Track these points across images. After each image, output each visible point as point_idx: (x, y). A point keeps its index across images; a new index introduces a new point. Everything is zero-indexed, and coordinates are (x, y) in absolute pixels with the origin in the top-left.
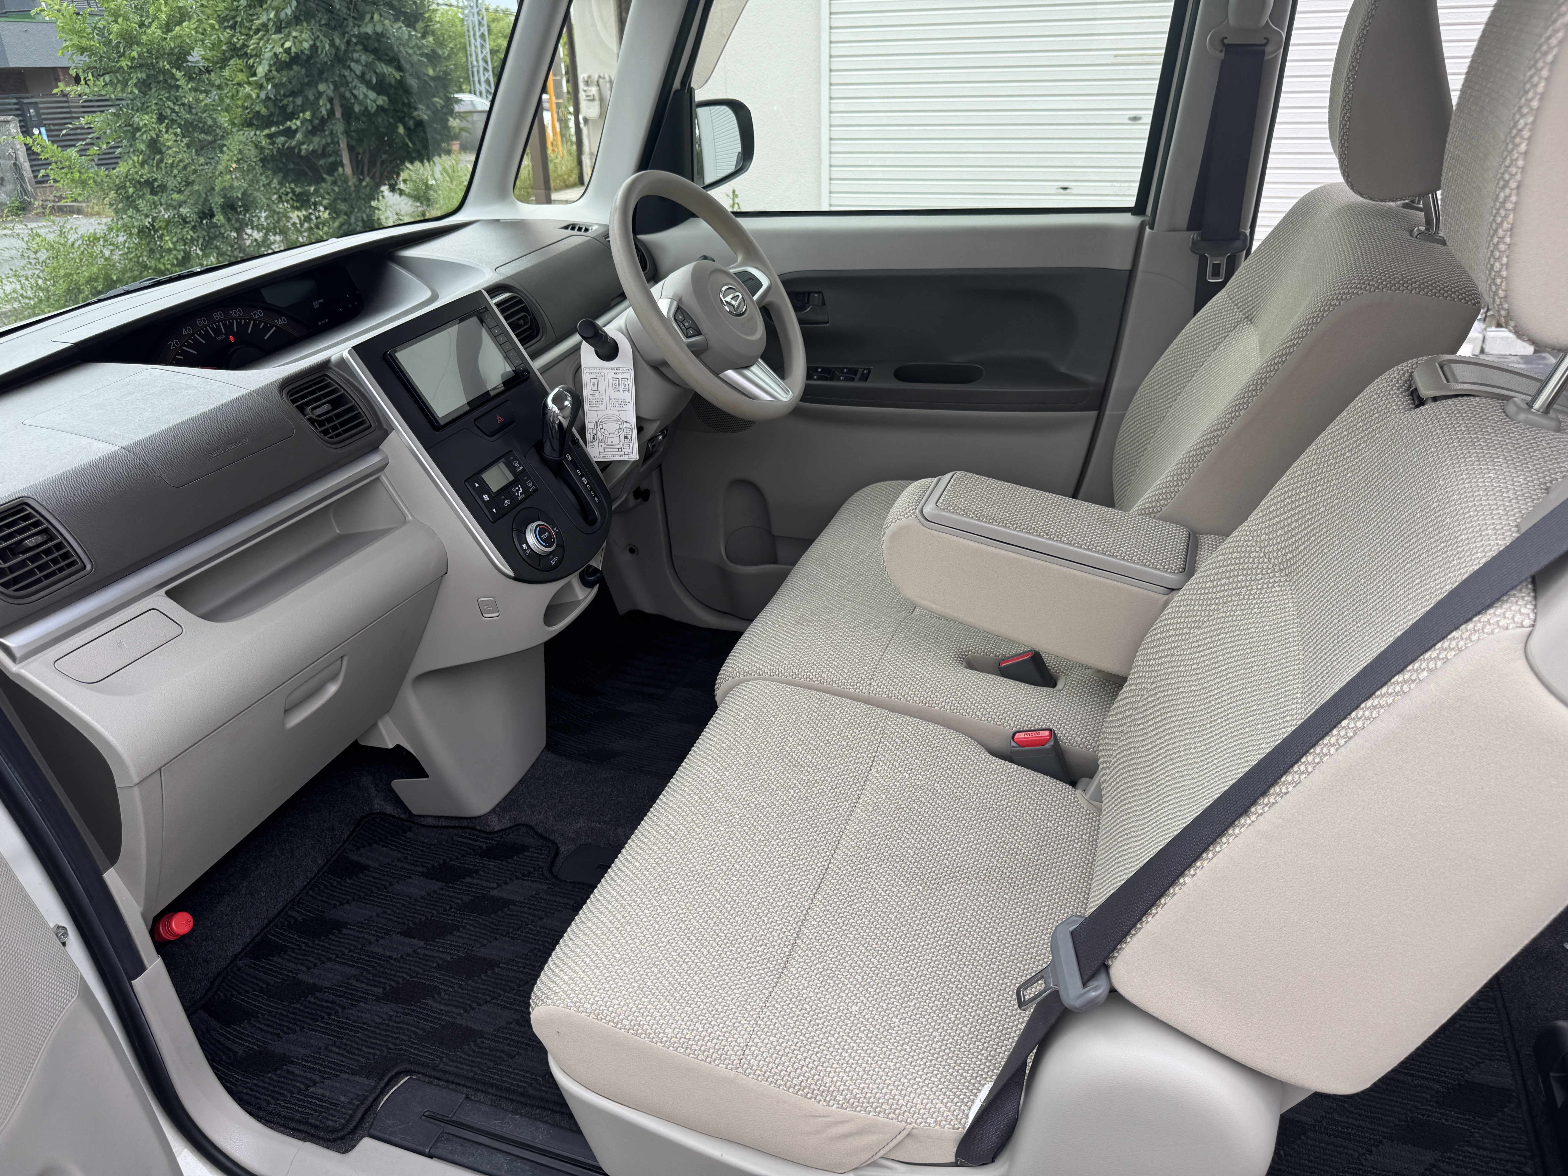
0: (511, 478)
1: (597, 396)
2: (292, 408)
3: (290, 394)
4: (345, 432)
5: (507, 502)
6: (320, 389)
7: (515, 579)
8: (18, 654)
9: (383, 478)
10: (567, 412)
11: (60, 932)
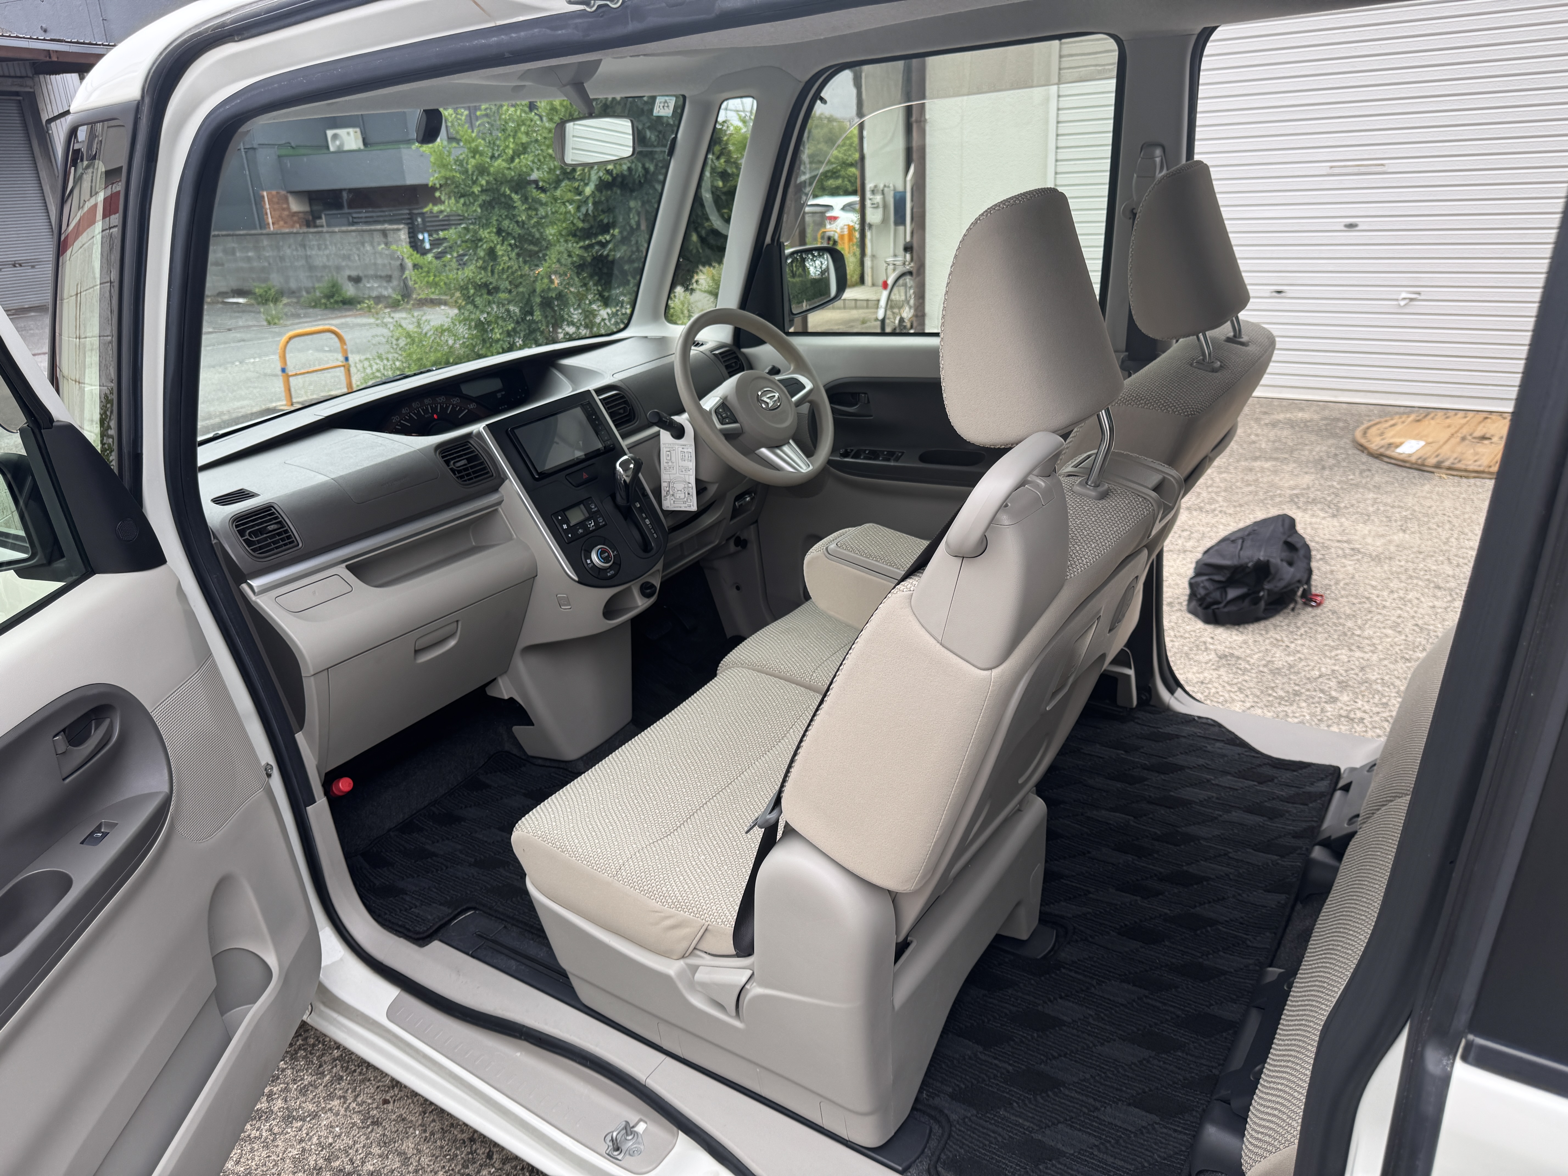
0: (587, 515)
1: (670, 464)
2: (441, 461)
3: (441, 453)
4: (476, 477)
5: (580, 531)
6: (463, 450)
7: (579, 582)
8: (256, 590)
9: (500, 510)
10: (630, 473)
11: (268, 767)
